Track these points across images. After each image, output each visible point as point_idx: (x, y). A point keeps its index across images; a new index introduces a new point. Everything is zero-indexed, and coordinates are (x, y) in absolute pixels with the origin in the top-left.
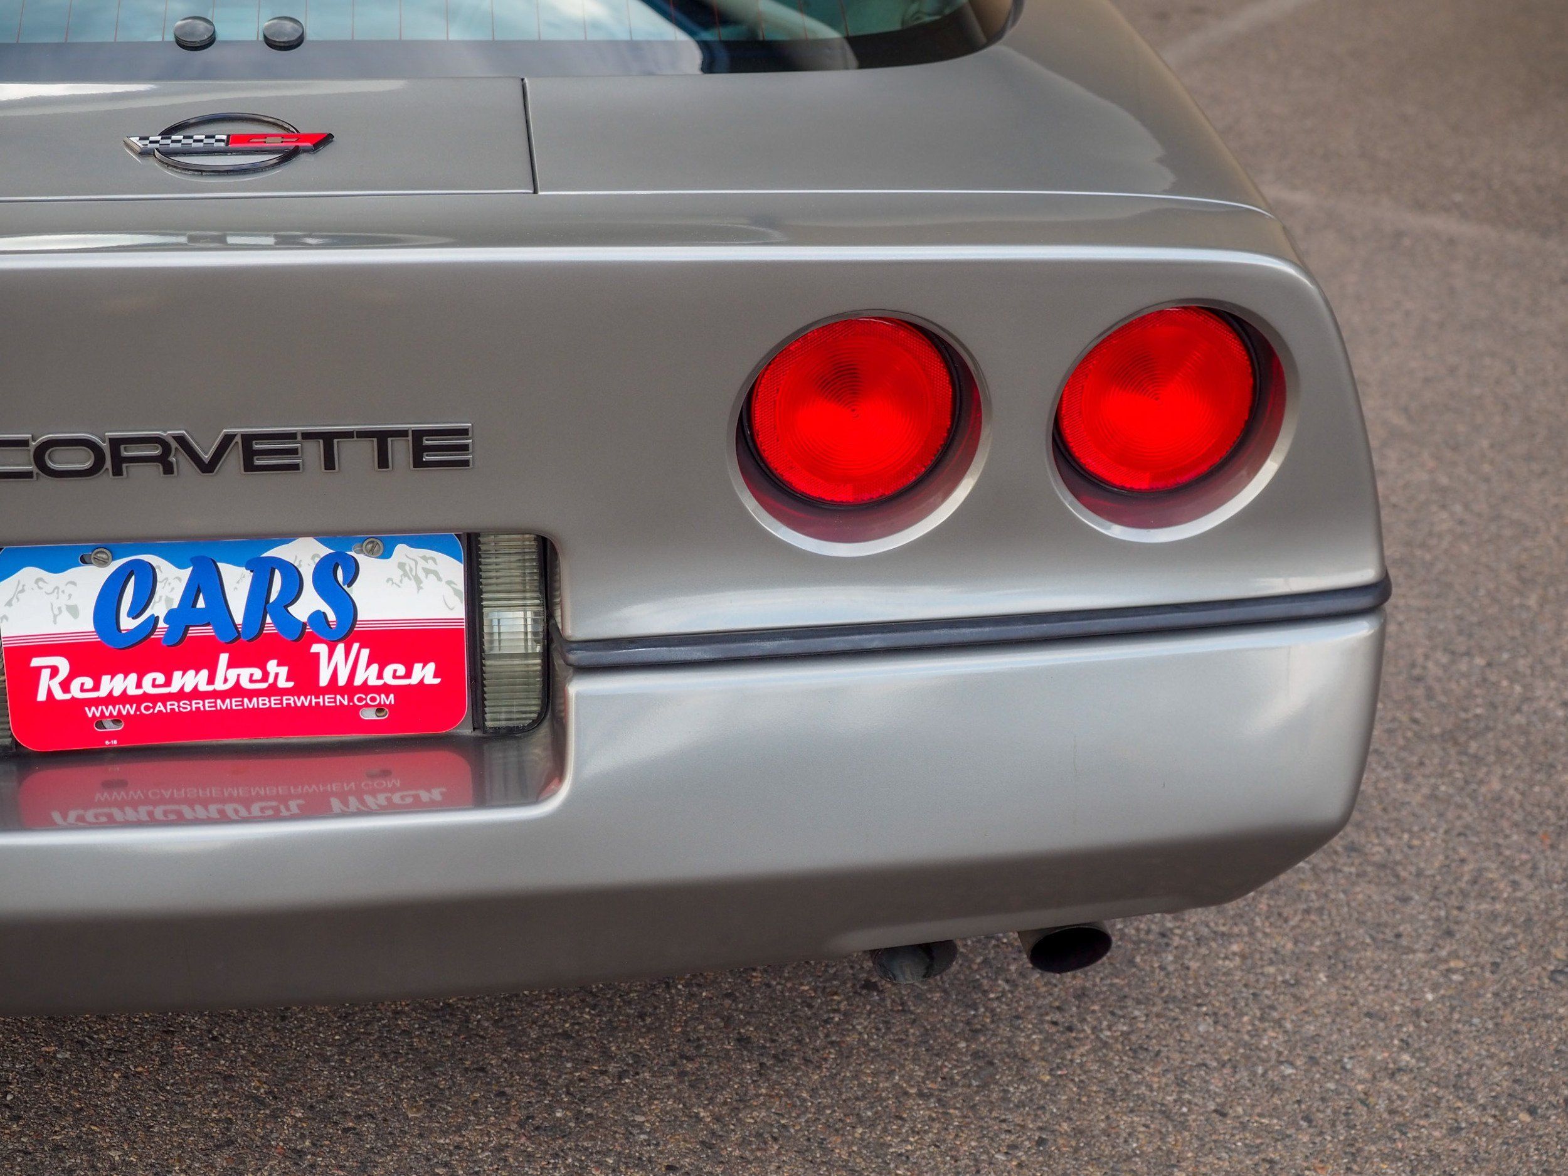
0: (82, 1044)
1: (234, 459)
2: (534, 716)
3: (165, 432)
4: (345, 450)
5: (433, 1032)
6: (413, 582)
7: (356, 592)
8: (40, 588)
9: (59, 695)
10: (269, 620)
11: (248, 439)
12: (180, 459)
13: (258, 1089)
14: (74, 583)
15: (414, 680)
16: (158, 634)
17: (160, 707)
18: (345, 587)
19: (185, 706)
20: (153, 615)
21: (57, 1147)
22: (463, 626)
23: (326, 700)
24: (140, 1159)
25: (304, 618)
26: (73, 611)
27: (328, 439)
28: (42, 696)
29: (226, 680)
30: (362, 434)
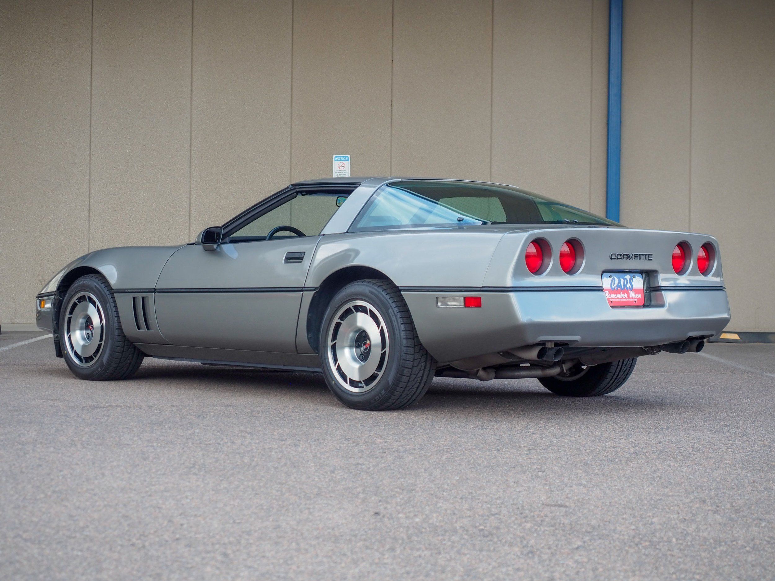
1: (633, 258)
6: (638, 281)
11: (634, 255)
15: (639, 296)
18: (632, 283)
23: (630, 300)
30: (643, 255)
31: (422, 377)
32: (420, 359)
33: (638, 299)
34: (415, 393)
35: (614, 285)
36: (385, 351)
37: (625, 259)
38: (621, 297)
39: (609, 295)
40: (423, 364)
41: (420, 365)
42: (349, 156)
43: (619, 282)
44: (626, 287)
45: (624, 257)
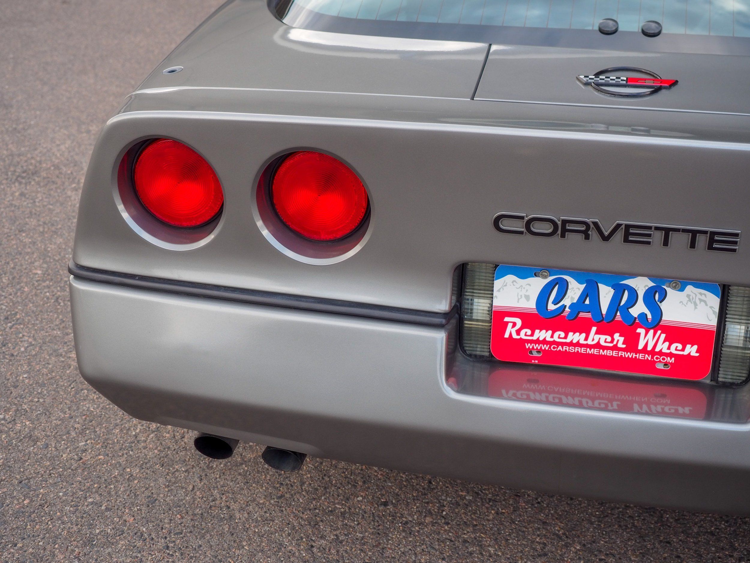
0: (478, 494)
1: (620, 235)
2: (744, 379)
3: (589, 219)
4: (674, 237)
5: (644, 520)
6: (693, 305)
7: (664, 306)
8: (514, 285)
9: (515, 336)
10: (618, 314)
11: (628, 227)
12: (593, 233)
13: (559, 531)
14: (530, 285)
15: (686, 353)
16: (565, 314)
17: (560, 348)
18: (658, 303)
19: (572, 349)
20: (564, 304)
21: (465, 541)
22: (715, 329)
23: (640, 356)
24: (503, 554)
25: (636, 315)
26: (527, 298)
27: (667, 231)
28: (507, 335)
29: (593, 340)
30: (684, 231)
35: (556, 302)
38: (592, 343)
43: (591, 293)
44: (626, 315)
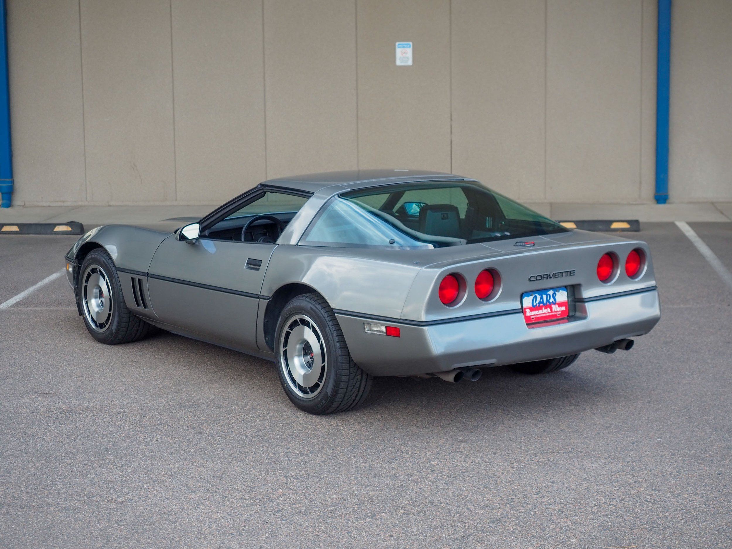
1: (553, 276)
3: (547, 273)
6: (562, 295)
11: (555, 273)
14: (530, 299)
16: (537, 305)
18: (555, 297)
19: (540, 316)
22: (567, 301)
23: (554, 314)
26: (530, 303)
27: (562, 272)
31: (359, 388)
32: (356, 372)
33: (562, 311)
34: (354, 401)
35: (535, 303)
36: (325, 365)
37: (545, 279)
38: (544, 312)
39: (531, 312)
40: (359, 377)
41: (356, 377)
42: (411, 43)
43: (542, 298)
44: (549, 302)
45: (543, 277)
